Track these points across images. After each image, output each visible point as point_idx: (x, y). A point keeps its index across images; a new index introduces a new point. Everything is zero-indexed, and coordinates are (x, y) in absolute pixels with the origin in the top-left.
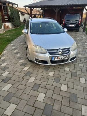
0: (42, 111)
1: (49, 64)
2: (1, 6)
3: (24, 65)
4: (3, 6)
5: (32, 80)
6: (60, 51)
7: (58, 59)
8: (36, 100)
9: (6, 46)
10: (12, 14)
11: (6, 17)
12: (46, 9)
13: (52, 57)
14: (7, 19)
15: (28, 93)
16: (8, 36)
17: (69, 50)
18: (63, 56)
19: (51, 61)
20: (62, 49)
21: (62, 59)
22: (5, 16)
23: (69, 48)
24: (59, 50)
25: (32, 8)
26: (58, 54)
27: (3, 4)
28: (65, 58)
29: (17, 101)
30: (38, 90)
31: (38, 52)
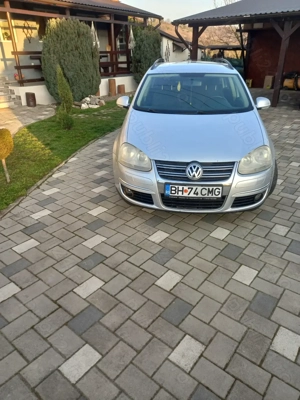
0: (68, 318)
1: (158, 205)
2: (110, 24)
3: (99, 200)
4: (115, 25)
5: (94, 241)
6: (194, 170)
7: (185, 194)
8: (72, 290)
9: (86, 143)
10: (138, 47)
11: (123, 58)
12: (257, 26)
13: (166, 184)
14: (125, 66)
15: (62, 270)
16: (107, 115)
17: (231, 171)
18: (202, 185)
19: (162, 195)
20: (202, 164)
21: (200, 195)
22: (122, 53)
23: (233, 163)
24: (192, 166)
25: (200, 28)
26: (188, 179)
27: (116, 19)
28: (210, 195)
29: (27, 281)
30: (93, 271)
31: (130, 167)
